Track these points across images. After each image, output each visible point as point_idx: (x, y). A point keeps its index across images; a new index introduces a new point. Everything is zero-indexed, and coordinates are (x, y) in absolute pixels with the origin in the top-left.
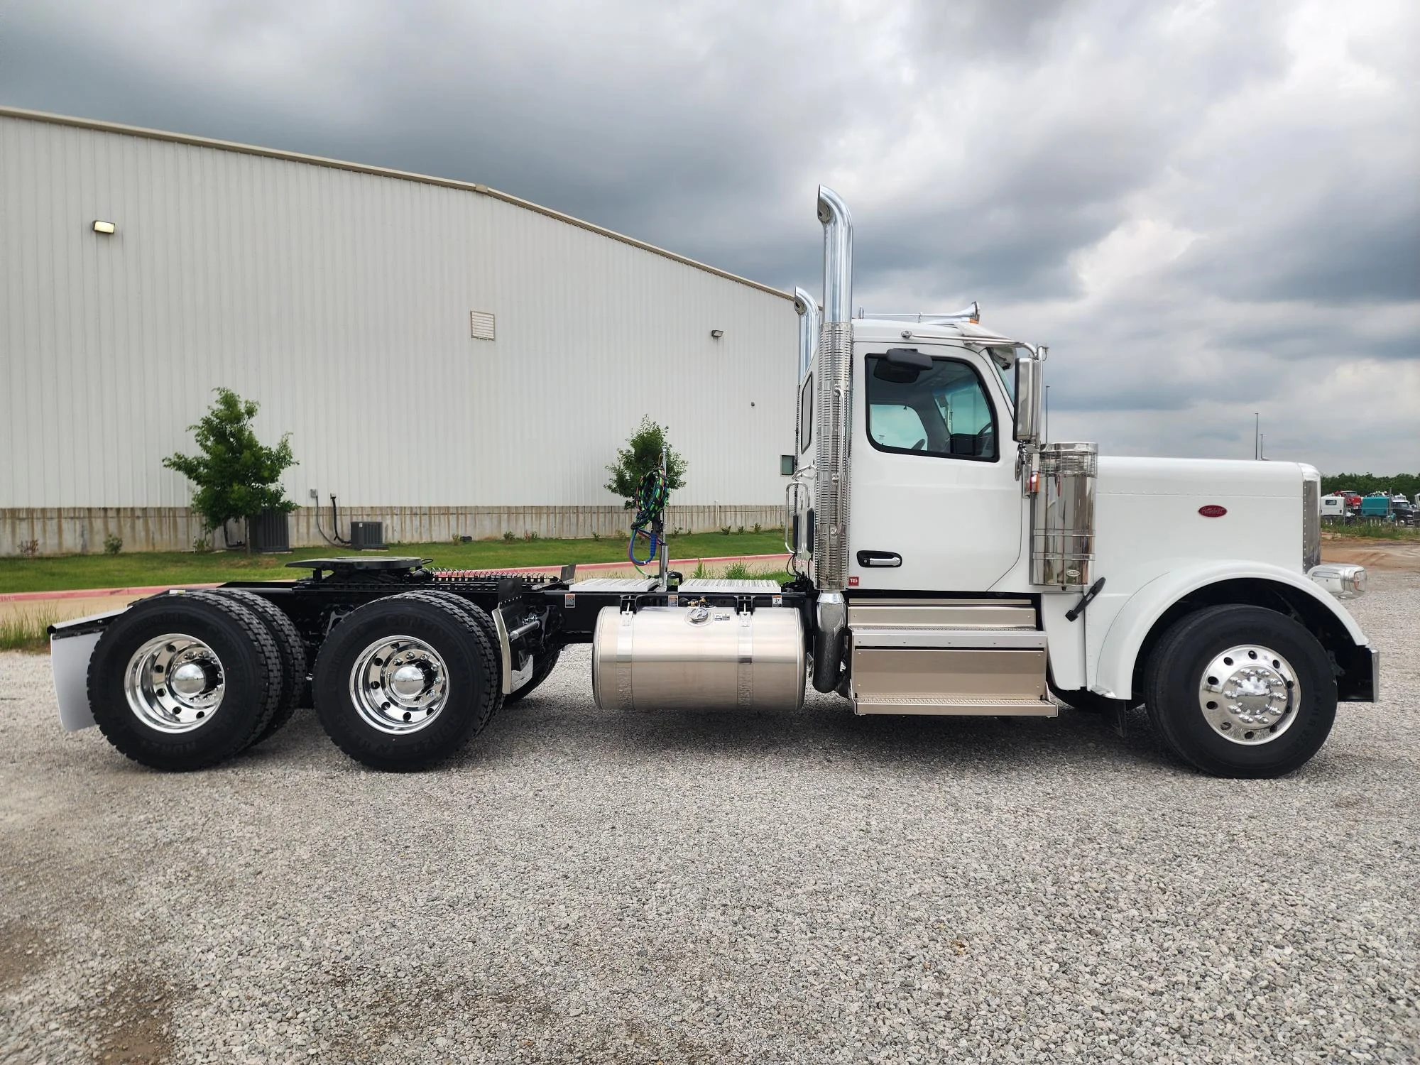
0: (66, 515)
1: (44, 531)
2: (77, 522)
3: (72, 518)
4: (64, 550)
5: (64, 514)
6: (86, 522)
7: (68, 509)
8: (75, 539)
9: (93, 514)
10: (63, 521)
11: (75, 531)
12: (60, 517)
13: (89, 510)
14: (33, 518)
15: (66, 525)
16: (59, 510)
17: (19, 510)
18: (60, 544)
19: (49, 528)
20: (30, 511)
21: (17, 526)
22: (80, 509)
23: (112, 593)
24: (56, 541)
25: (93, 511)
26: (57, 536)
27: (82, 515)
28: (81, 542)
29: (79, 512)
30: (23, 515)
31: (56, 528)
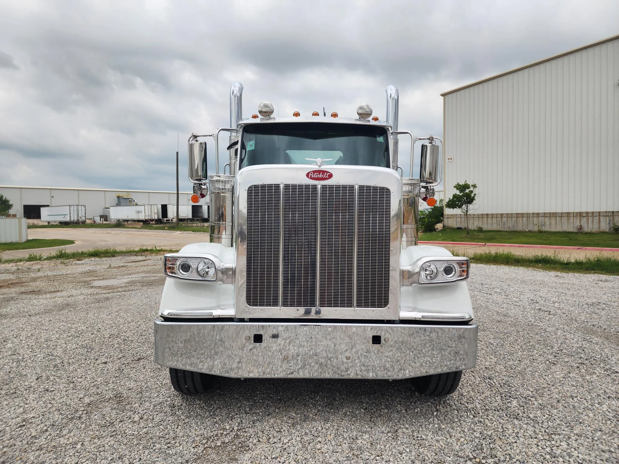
0: (602, 215)
1: (593, 222)
2: (607, 218)
3: (605, 216)
4: (601, 230)
5: (601, 214)
6: (611, 218)
7: (603, 212)
8: (606, 225)
9: (615, 214)
10: (601, 217)
11: (606, 222)
12: (600, 215)
13: (613, 212)
14: (588, 216)
15: (602, 219)
16: (599, 212)
17: (583, 212)
18: (599, 227)
19: (595, 220)
20: (587, 213)
21: (582, 219)
22: (609, 212)
23: (578, 249)
24: (597, 226)
25: (615, 213)
26: (598, 224)
27: (609, 215)
28: (609, 227)
29: (608, 213)
30: (584, 215)
31: (598, 221)
